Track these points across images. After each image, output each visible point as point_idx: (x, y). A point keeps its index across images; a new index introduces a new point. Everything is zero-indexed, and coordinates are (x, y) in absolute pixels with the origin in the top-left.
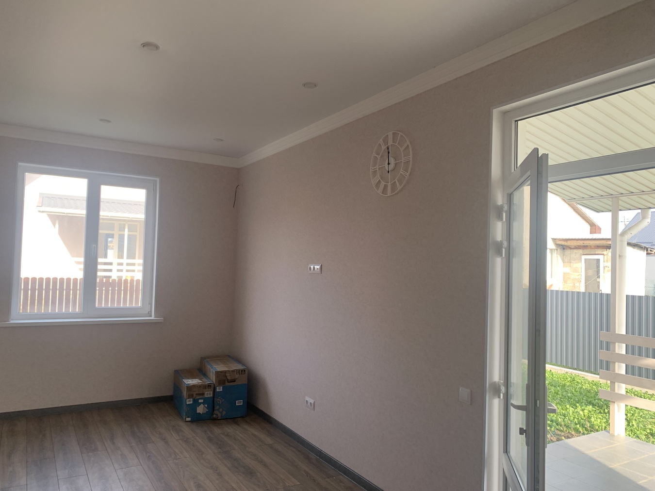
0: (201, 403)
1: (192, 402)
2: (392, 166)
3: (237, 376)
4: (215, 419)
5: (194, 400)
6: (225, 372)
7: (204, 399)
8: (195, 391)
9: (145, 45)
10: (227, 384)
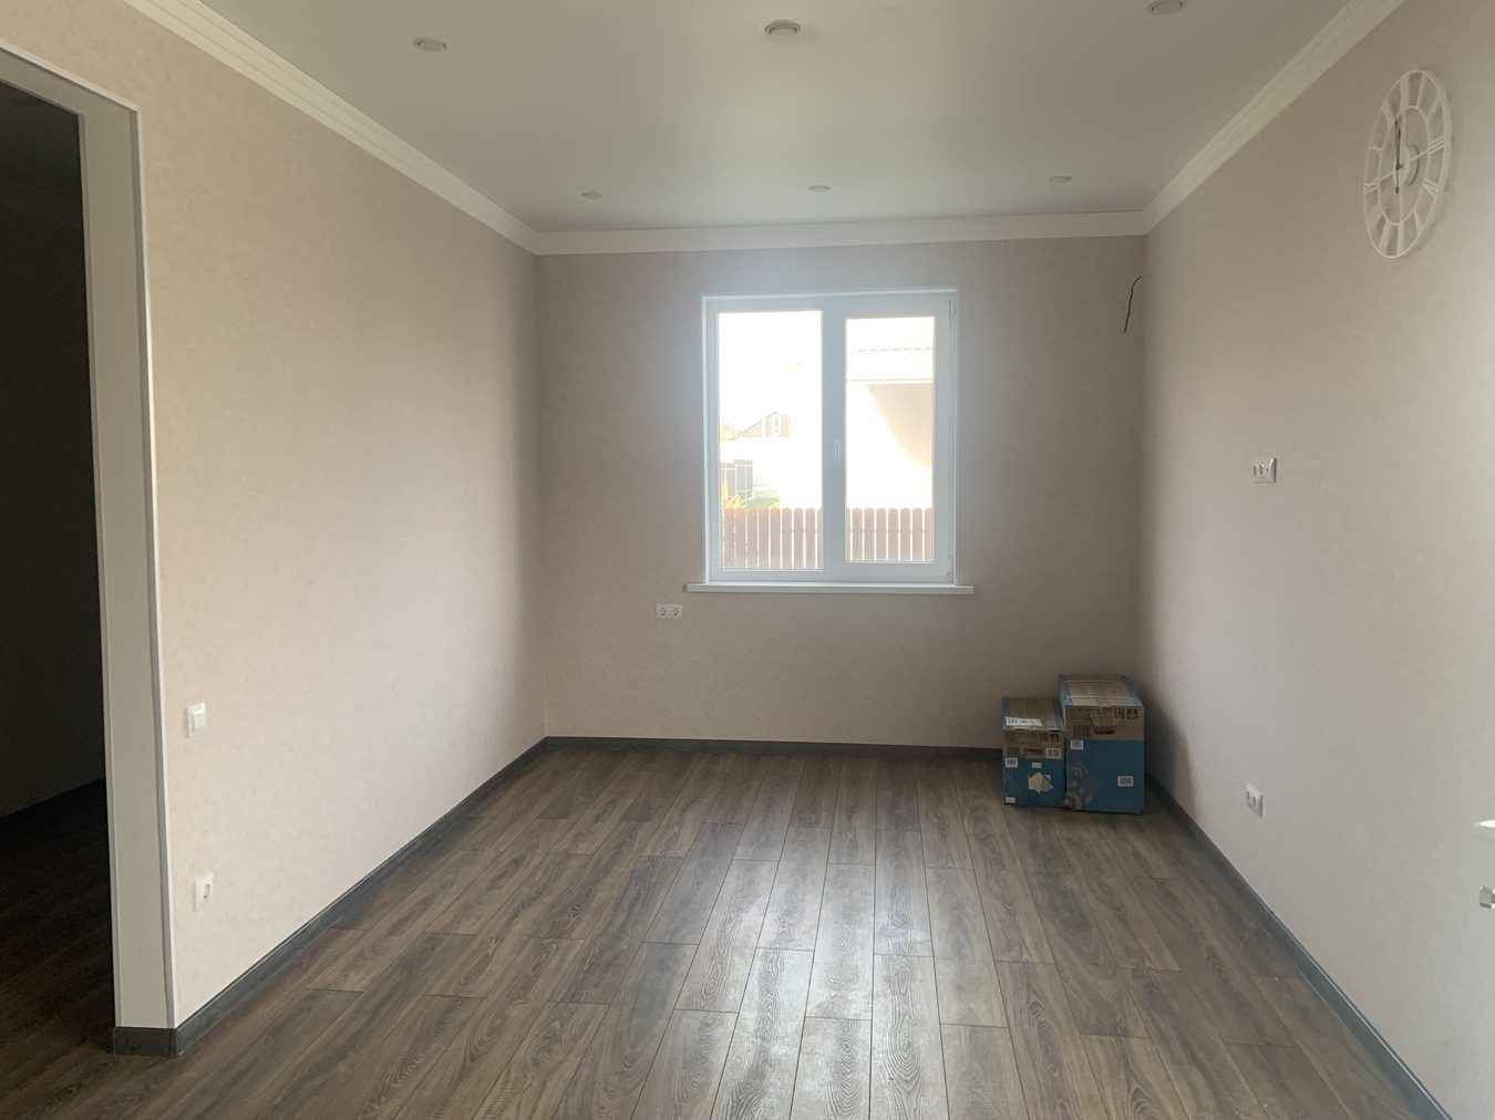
0: (1037, 770)
1: (1016, 766)
2: (1405, 173)
3: (1116, 722)
4: (1066, 809)
5: (1021, 762)
6: (1089, 709)
7: (1045, 762)
8: (1023, 743)
9: (771, 29)
10: (1094, 736)
